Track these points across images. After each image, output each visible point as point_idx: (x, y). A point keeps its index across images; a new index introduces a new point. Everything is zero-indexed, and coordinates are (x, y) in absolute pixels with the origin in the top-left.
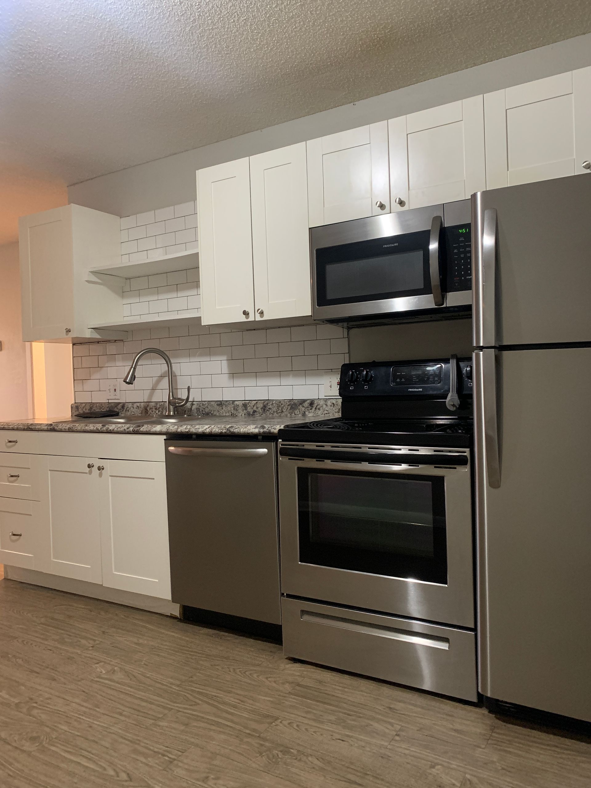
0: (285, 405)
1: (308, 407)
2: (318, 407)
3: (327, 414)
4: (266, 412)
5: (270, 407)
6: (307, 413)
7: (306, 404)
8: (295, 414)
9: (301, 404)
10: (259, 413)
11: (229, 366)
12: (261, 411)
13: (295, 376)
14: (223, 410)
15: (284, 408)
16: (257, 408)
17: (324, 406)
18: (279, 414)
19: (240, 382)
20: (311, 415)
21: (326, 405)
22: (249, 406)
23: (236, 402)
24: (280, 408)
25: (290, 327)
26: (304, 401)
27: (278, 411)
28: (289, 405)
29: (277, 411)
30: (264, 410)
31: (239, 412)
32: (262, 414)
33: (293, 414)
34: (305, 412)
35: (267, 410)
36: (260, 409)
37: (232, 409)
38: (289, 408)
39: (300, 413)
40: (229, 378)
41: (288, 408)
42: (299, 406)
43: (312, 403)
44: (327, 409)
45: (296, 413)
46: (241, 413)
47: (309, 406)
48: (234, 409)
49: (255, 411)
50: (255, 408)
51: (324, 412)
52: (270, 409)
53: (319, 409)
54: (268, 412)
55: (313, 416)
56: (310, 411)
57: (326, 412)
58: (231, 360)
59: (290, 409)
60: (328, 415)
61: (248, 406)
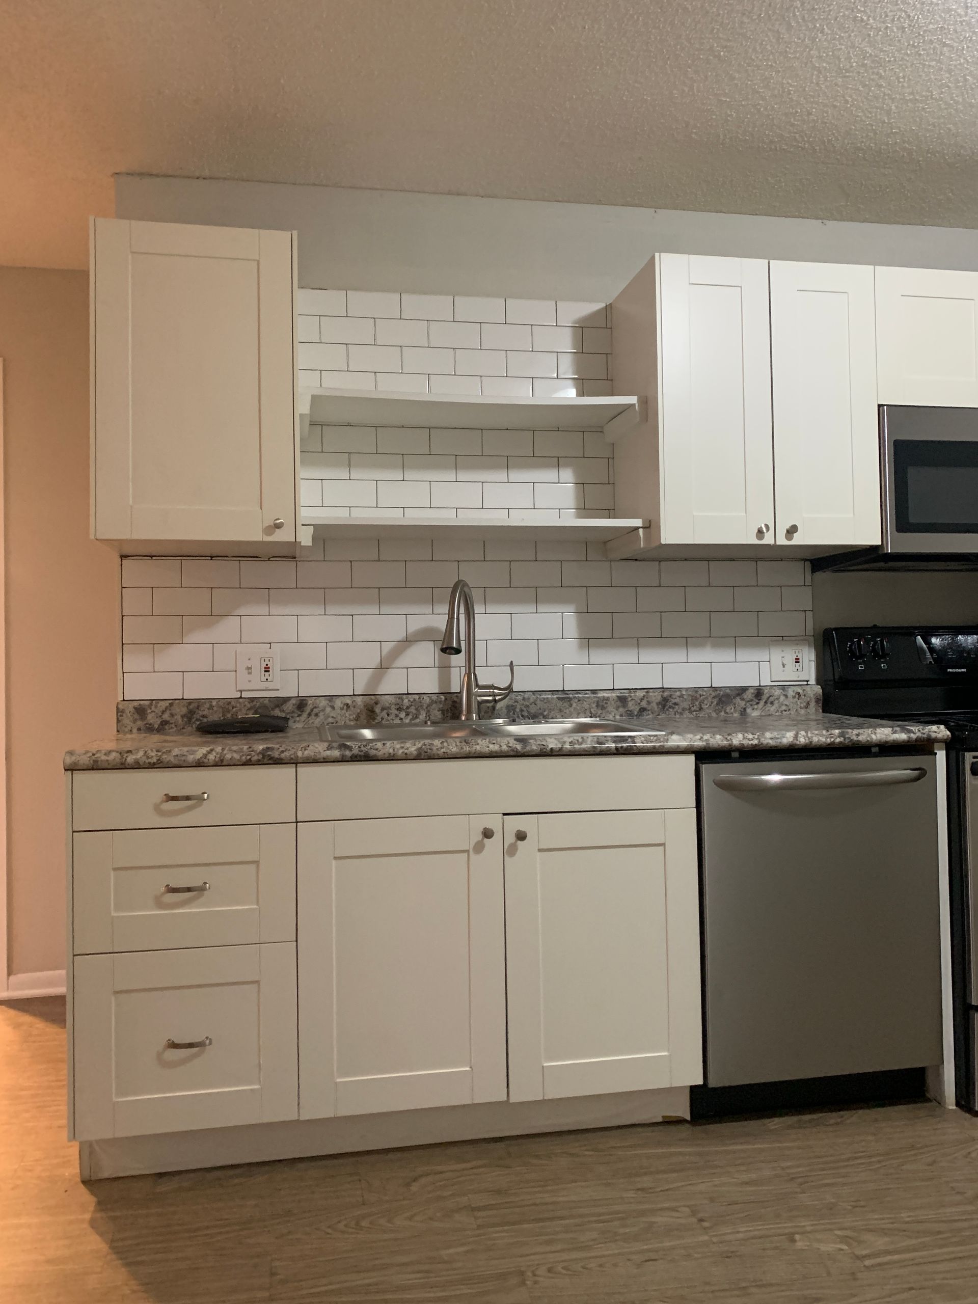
0: (707, 698)
1: (752, 700)
2: (771, 699)
3: (785, 711)
4: (667, 710)
5: (676, 701)
6: (749, 710)
7: (749, 695)
8: (727, 713)
9: (738, 695)
10: (652, 713)
11: (581, 625)
12: (656, 709)
13: (715, 646)
14: (572, 709)
15: (706, 702)
16: (649, 703)
17: (782, 698)
18: (694, 713)
19: (602, 656)
20: (755, 714)
21: (786, 696)
22: (632, 700)
23: (601, 695)
24: (697, 703)
25: (708, 560)
26: (744, 689)
27: (693, 709)
28: (714, 698)
29: (690, 709)
30: (664, 706)
31: (608, 711)
32: (659, 715)
33: (723, 713)
34: (745, 709)
35: (670, 707)
36: (654, 705)
37: (594, 706)
38: (715, 703)
39: (735, 711)
40: (581, 647)
41: (712, 703)
42: (734, 698)
43: (759, 692)
44: (785, 703)
45: (728, 711)
46: (613, 714)
47: (754, 699)
48: (597, 706)
49: (643, 710)
50: (644, 704)
51: (780, 707)
52: (676, 704)
53: (772, 703)
54: (671, 710)
55: (761, 716)
56: (756, 707)
57: (784, 708)
58: (583, 613)
59: (717, 704)
60: (788, 713)
61: (630, 699)
